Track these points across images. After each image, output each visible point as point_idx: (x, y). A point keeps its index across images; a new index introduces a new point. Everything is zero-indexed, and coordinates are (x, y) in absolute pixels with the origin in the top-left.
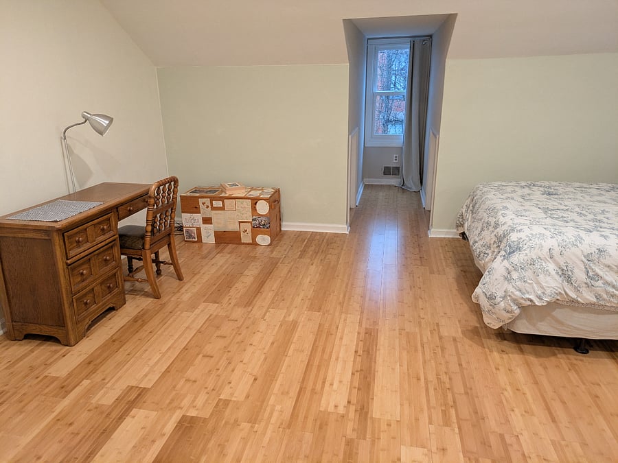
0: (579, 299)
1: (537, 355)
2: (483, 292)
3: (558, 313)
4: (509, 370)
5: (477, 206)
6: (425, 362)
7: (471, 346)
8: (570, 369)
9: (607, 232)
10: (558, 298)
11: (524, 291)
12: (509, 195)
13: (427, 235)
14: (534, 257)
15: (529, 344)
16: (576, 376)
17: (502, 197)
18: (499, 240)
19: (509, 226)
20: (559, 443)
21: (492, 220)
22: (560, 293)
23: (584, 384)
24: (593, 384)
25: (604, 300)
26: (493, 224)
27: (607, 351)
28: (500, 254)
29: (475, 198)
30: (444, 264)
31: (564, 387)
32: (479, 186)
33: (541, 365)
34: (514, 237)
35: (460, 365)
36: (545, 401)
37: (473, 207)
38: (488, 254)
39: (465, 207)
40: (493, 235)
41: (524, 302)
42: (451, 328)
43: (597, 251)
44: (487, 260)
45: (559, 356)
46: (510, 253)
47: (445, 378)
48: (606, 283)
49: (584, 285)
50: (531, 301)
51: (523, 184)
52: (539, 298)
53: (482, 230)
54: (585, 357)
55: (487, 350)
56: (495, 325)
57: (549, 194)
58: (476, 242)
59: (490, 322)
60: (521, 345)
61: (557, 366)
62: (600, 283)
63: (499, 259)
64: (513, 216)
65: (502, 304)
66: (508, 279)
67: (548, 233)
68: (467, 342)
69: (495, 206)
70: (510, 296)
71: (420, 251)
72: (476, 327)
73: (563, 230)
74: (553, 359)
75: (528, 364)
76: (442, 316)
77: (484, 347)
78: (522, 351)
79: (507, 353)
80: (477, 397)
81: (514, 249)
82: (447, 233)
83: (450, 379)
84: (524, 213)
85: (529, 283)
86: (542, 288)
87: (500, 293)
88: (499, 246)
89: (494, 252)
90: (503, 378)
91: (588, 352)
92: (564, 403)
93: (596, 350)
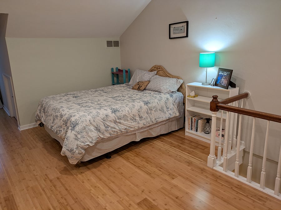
0: (105, 137)
1: (95, 167)
2: (67, 149)
3: (99, 146)
4: (88, 180)
5: (46, 109)
6: (48, 198)
7: (67, 178)
8: (109, 167)
9: (106, 108)
10: (98, 140)
11: (85, 142)
12: (60, 101)
13: (18, 130)
14: (85, 126)
15: (90, 164)
16: (112, 169)
17: (57, 102)
18: (66, 122)
19: (68, 115)
20: (120, 200)
21: (58, 114)
22: (98, 137)
23: (116, 171)
24: (118, 169)
25: (112, 134)
26: (59, 116)
27: (116, 153)
28: (69, 129)
29: (44, 105)
30: (35, 142)
31: (110, 176)
32: (43, 99)
33: (99, 171)
34: (73, 119)
35: (67, 189)
36: (107, 186)
37: (44, 110)
38: (61, 131)
39: (38, 111)
40: (61, 121)
41: (86, 147)
42: (54, 174)
43: (106, 116)
44: (62, 133)
45: (103, 163)
46: (74, 127)
47: (63, 201)
48: (112, 128)
49: (105, 131)
50: (88, 145)
51: (63, 95)
52: (91, 142)
53: (54, 120)
54: (111, 159)
55: (75, 176)
56: (75, 162)
57: (76, 97)
58: (53, 126)
59: (72, 162)
60: (87, 166)
61: (104, 168)
62: (110, 128)
63: (69, 131)
64: (68, 110)
65: (77, 151)
66: (77, 139)
67: (86, 114)
68: (65, 176)
69: (56, 107)
70: (79, 146)
71: (18, 140)
72: (65, 167)
73: (91, 111)
74: (101, 166)
75: (93, 173)
76: (47, 169)
77: (73, 175)
78: (89, 169)
79: (84, 173)
80: (81, 201)
81: (75, 125)
82: (29, 126)
83: (65, 199)
84: (71, 108)
85: (86, 138)
86: (91, 138)
87: (75, 147)
88: (66, 125)
89: (64, 128)
90: (87, 185)
91: (111, 157)
92: (113, 182)
93: (113, 155)
